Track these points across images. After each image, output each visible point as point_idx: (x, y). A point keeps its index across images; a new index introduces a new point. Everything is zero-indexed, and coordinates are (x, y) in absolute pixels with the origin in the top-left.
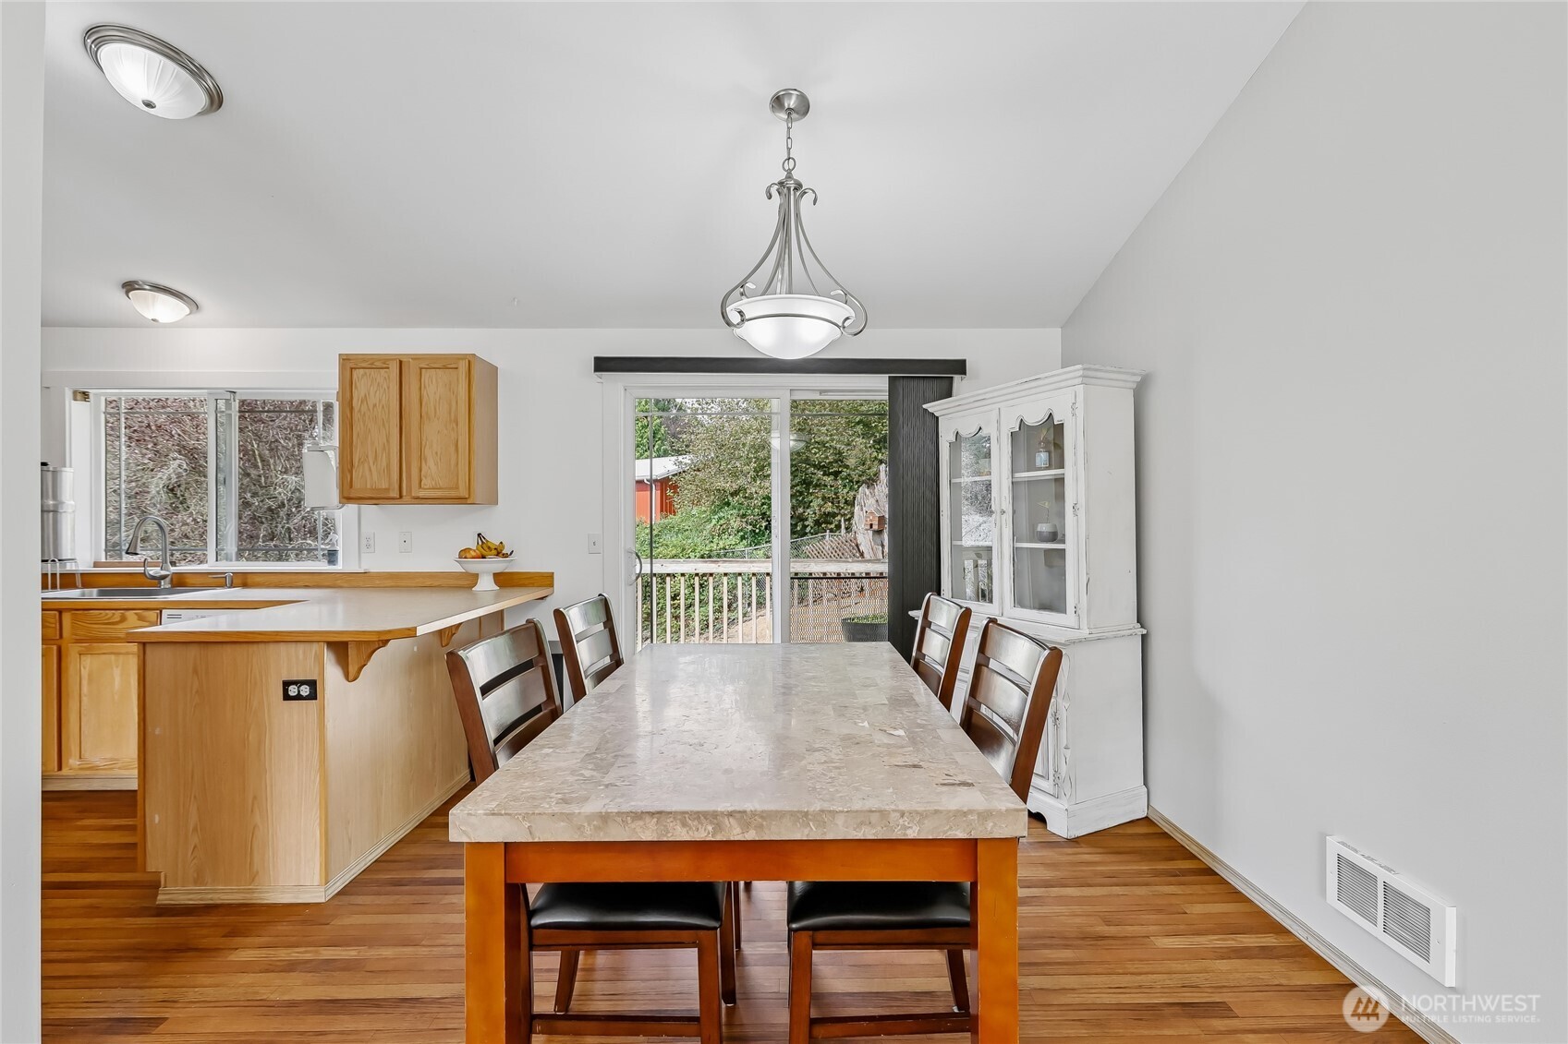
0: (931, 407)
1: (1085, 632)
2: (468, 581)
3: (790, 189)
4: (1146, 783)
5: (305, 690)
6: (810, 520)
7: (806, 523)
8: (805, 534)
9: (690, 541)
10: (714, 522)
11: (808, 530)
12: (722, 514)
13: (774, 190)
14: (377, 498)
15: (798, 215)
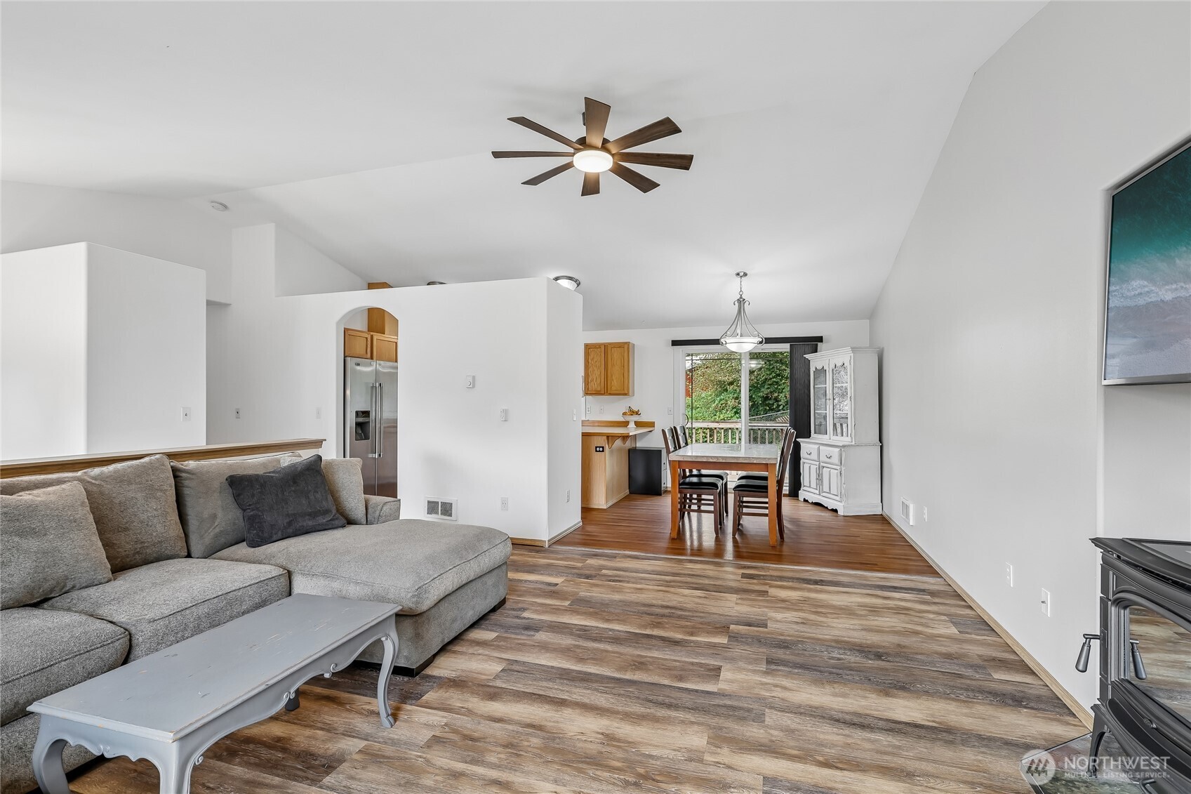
0: (807, 356)
1: (853, 443)
2: (625, 424)
3: (741, 301)
4: (882, 502)
5: (601, 449)
6: (782, 401)
7: (780, 403)
8: (780, 410)
9: (701, 415)
10: (717, 402)
11: (781, 408)
12: (722, 397)
13: (736, 303)
14: (598, 393)
15: (744, 309)
